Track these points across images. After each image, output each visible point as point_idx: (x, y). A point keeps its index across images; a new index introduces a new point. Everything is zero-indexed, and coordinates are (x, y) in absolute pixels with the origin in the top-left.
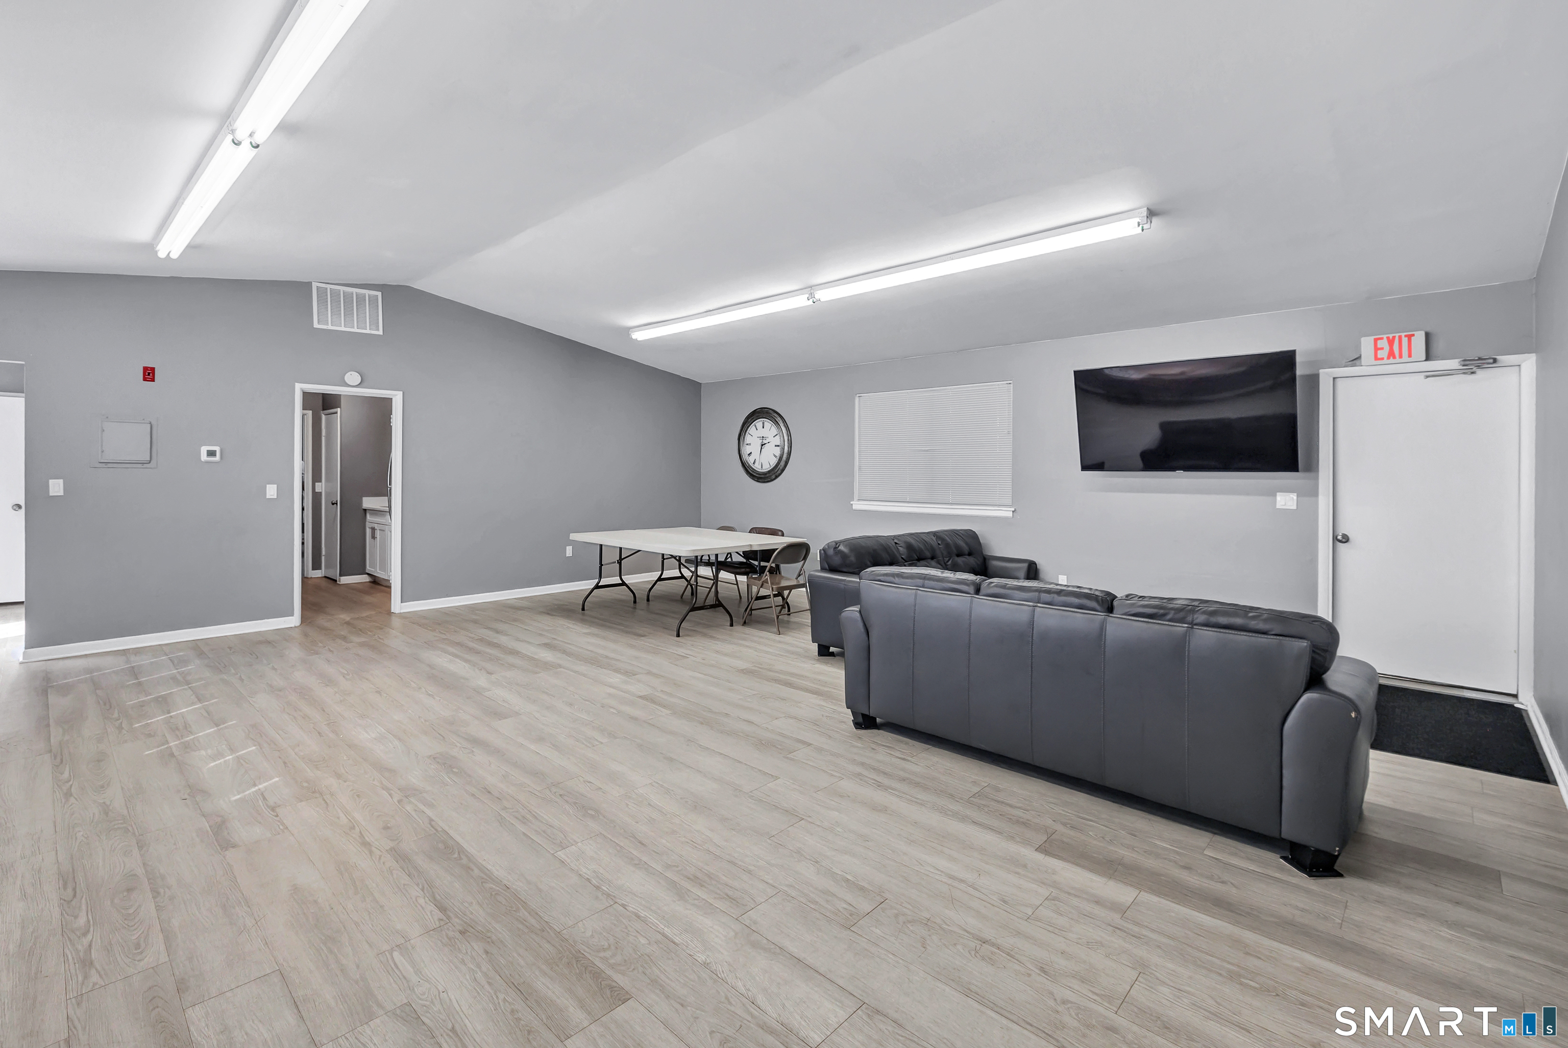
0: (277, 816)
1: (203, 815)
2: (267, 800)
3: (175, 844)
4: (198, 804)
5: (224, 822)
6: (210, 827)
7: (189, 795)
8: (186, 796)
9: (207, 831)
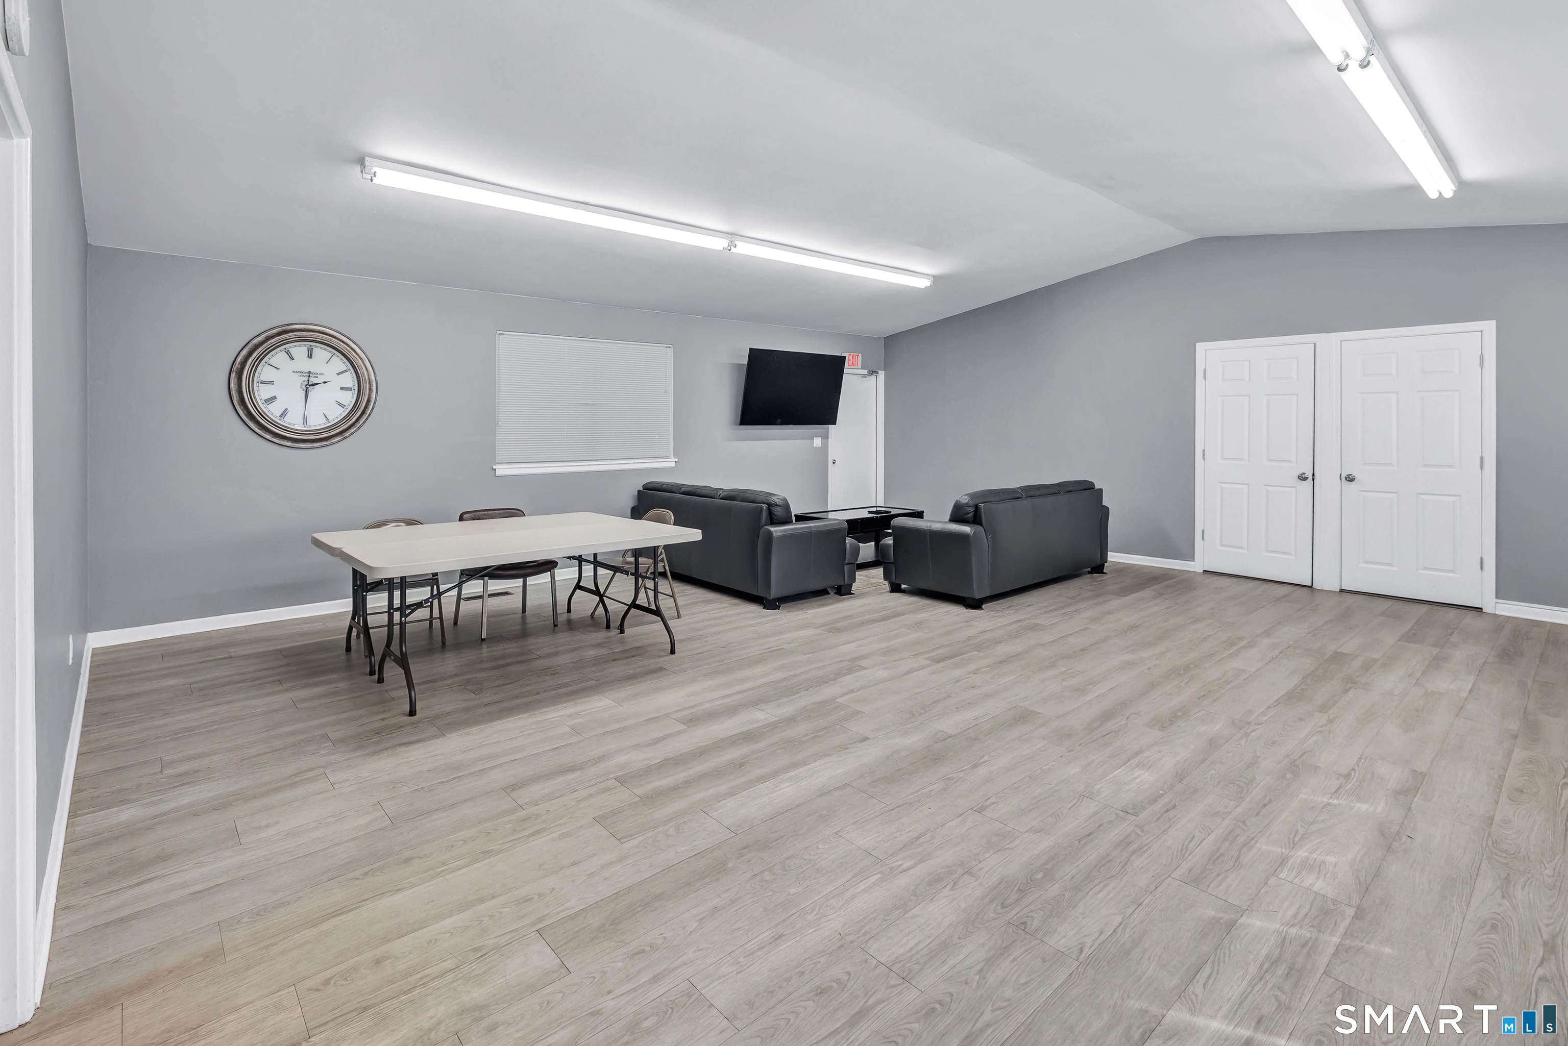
0: (1354, 770)
1: (1410, 809)
2: (1341, 785)
3: (1459, 802)
4: (1402, 823)
5: (1399, 793)
6: (1415, 796)
7: (1400, 839)
8: (1404, 838)
9: (1421, 794)
